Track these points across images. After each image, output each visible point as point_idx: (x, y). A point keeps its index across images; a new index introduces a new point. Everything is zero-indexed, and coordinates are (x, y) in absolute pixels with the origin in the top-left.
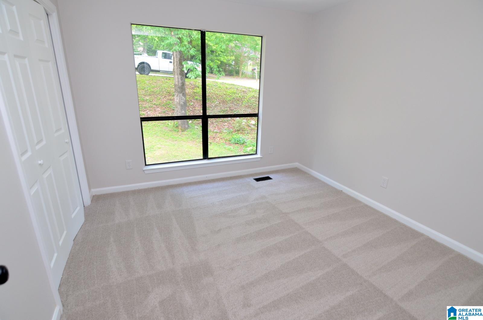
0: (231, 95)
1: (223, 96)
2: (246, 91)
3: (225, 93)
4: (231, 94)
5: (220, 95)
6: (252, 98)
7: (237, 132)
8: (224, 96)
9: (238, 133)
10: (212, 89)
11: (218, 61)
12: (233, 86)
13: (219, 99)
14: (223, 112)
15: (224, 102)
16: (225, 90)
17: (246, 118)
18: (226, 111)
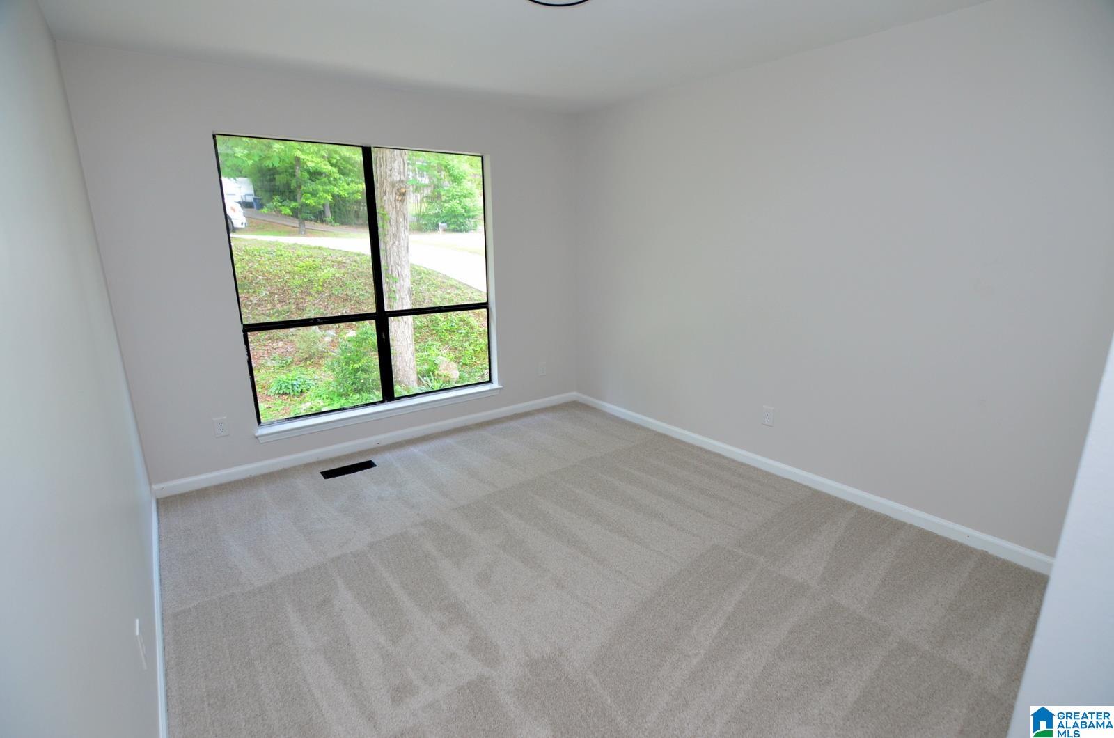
0: (304, 274)
1: (285, 276)
2: (348, 261)
3: (289, 268)
4: (304, 272)
5: (275, 275)
6: (358, 277)
7: (302, 364)
8: (288, 276)
9: (305, 366)
10: (259, 262)
11: (326, 195)
12: (320, 252)
13: (271, 286)
14: (278, 316)
15: (284, 291)
16: (291, 261)
17: (337, 325)
18: (288, 312)
